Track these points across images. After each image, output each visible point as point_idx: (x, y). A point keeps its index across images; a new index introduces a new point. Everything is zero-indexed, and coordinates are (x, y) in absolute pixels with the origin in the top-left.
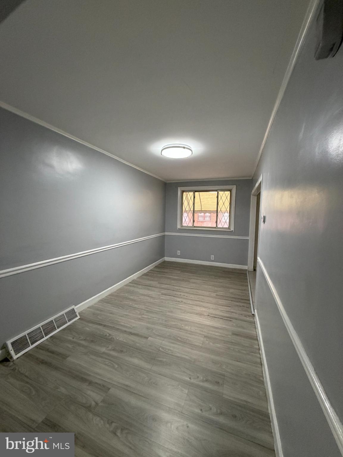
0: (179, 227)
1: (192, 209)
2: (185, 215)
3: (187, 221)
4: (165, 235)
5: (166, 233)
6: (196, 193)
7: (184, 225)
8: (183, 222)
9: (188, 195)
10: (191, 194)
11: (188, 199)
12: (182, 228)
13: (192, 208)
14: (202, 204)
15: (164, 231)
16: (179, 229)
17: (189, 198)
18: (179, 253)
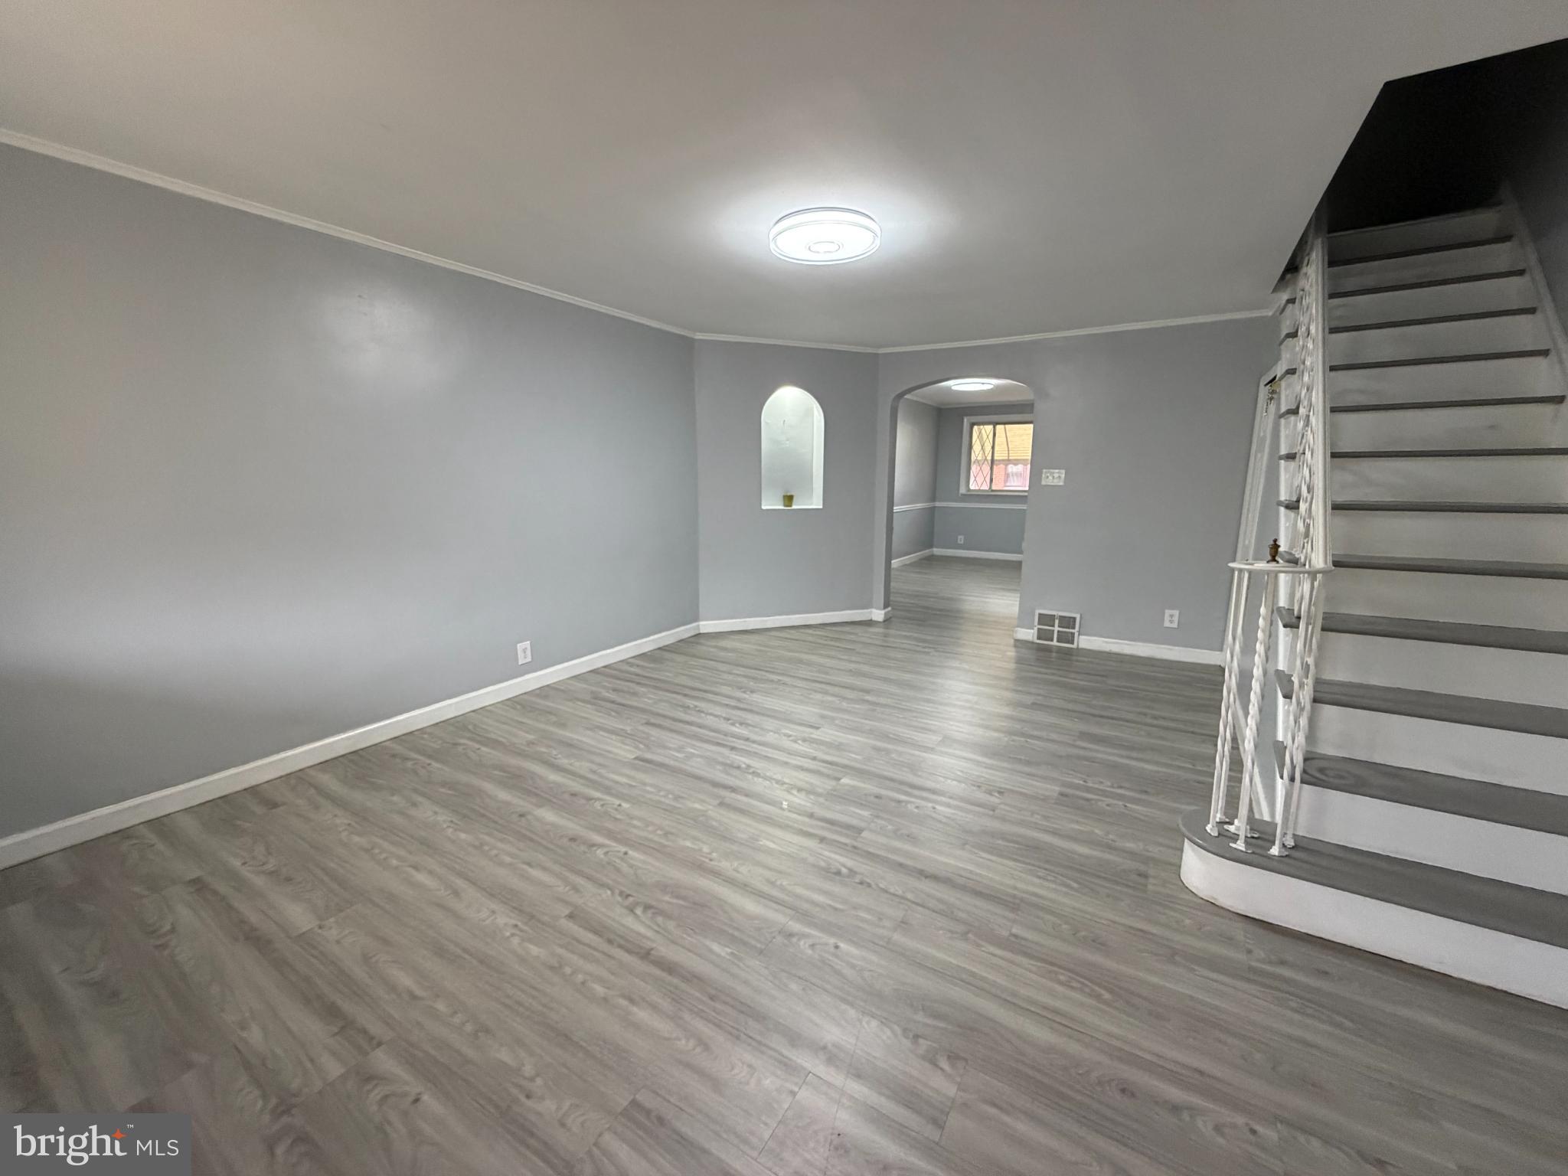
0: (963, 490)
1: (989, 458)
2: (974, 468)
3: (978, 481)
4: (935, 507)
5: (938, 504)
6: (999, 427)
7: (972, 487)
8: (971, 484)
9: (983, 431)
10: (990, 428)
11: (982, 437)
12: (969, 493)
13: (990, 455)
14: (1010, 447)
15: (933, 499)
16: (962, 495)
17: (985, 437)
18: (961, 539)
